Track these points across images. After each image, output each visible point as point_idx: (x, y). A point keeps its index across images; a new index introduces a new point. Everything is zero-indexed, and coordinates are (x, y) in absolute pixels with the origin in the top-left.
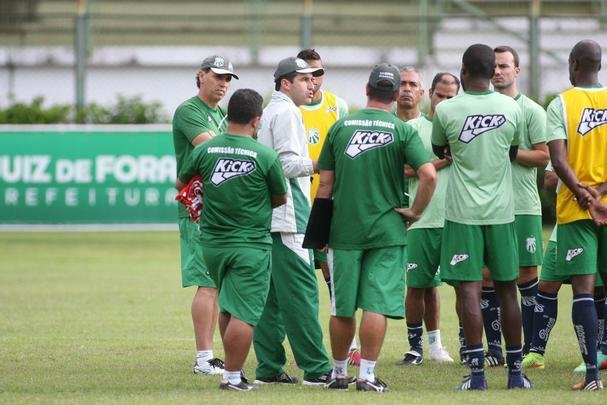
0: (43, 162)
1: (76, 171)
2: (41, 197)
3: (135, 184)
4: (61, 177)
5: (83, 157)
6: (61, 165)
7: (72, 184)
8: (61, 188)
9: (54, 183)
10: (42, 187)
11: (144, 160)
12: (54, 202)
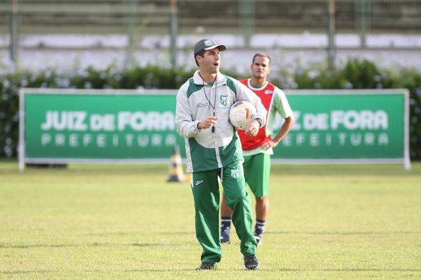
0: (81, 116)
1: (104, 122)
2: (80, 140)
3: (145, 132)
4: (94, 127)
5: (109, 112)
6: (94, 118)
7: (102, 131)
8: (95, 134)
9: (89, 131)
10: (80, 134)
11: (152, 114)
12: (89, 144)
